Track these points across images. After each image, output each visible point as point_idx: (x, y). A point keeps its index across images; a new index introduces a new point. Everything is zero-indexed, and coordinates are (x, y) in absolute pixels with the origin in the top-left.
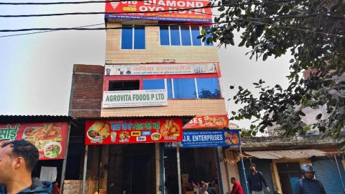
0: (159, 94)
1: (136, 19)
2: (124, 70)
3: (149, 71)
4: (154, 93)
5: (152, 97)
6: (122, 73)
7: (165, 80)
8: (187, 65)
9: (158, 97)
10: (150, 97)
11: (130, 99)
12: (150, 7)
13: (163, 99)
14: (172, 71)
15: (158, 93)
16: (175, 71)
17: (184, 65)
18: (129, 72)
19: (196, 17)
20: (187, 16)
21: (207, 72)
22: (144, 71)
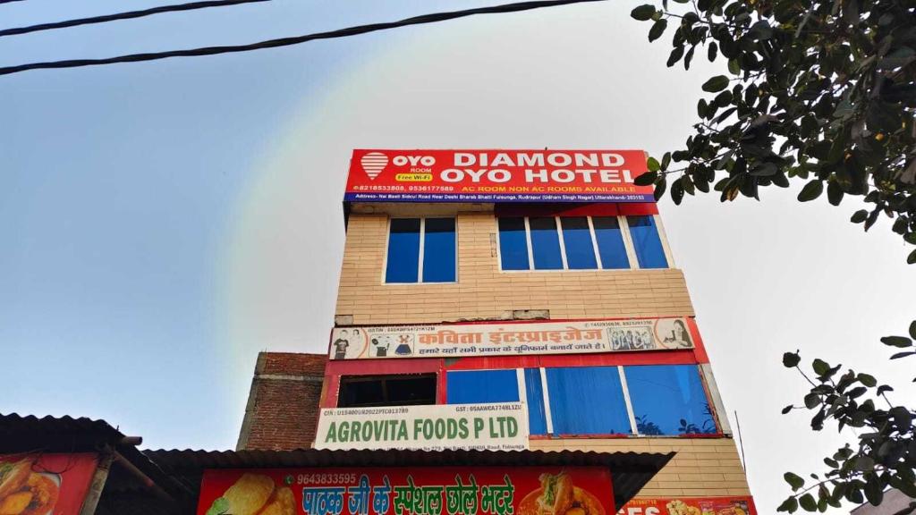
0: (501, 420)
1: (432, 201)
2: (391, 341)
3: (468, 346)
4: (485, 416)
5: (478, 429)
6: (382, 351)
7: (520, 373)
8: (591, 326)
9: (497, 430)
10: (471, 426)
11: (404, 433)
12: (470, 172)
13: (512, 435)
14: (541, 343)
15: (495, 414)
16: (550, 343)
17: (579, 325)
18: (403, 348)
19: (605, 190)
20: (579, 189)
21: (659, 347)
22: (450, 346)
